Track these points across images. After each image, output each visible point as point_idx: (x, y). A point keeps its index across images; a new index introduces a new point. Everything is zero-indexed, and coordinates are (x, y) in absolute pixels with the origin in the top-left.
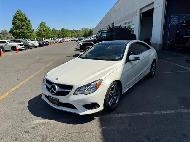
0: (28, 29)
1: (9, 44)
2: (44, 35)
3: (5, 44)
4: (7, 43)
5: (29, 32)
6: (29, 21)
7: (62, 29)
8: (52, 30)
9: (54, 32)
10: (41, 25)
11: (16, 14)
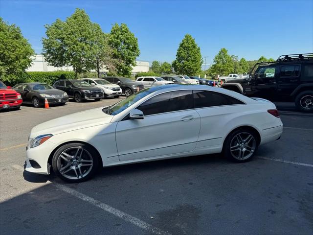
0: (194, 61)
1: (157, 82)
2: (222, 68)
3: (153, 82)
4: (155, 81)
5: (195, 65)
6: (199, 49)
7: (260, 59)
8: (239, 60)
9: (242, 63)
10: (220, 54)
11: (183, 41)
